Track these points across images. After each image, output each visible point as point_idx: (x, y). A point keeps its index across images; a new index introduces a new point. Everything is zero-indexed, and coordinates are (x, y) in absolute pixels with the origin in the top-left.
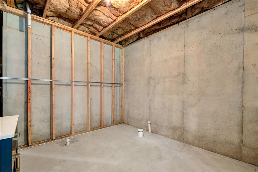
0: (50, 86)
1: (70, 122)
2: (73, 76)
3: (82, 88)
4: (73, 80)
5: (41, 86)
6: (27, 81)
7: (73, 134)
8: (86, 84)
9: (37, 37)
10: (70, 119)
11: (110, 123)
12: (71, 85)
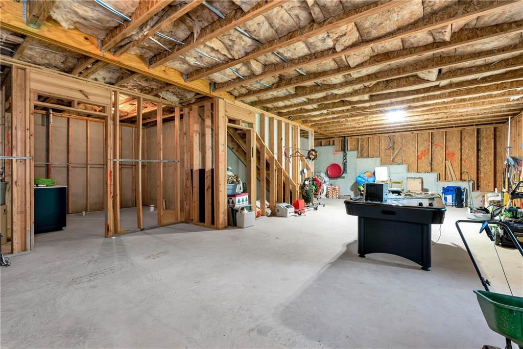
0: (66, 168)
1: (85, 200)
2: (89, 159)
3: (97, 170)
4: (89, 163)
5: (59, 168)
6: (48, 165)
7: (88, 210)
8: (102, 166)
9: (55, 128)
10: (85, 197)
11: (131, 205)
12: (87, 167)
